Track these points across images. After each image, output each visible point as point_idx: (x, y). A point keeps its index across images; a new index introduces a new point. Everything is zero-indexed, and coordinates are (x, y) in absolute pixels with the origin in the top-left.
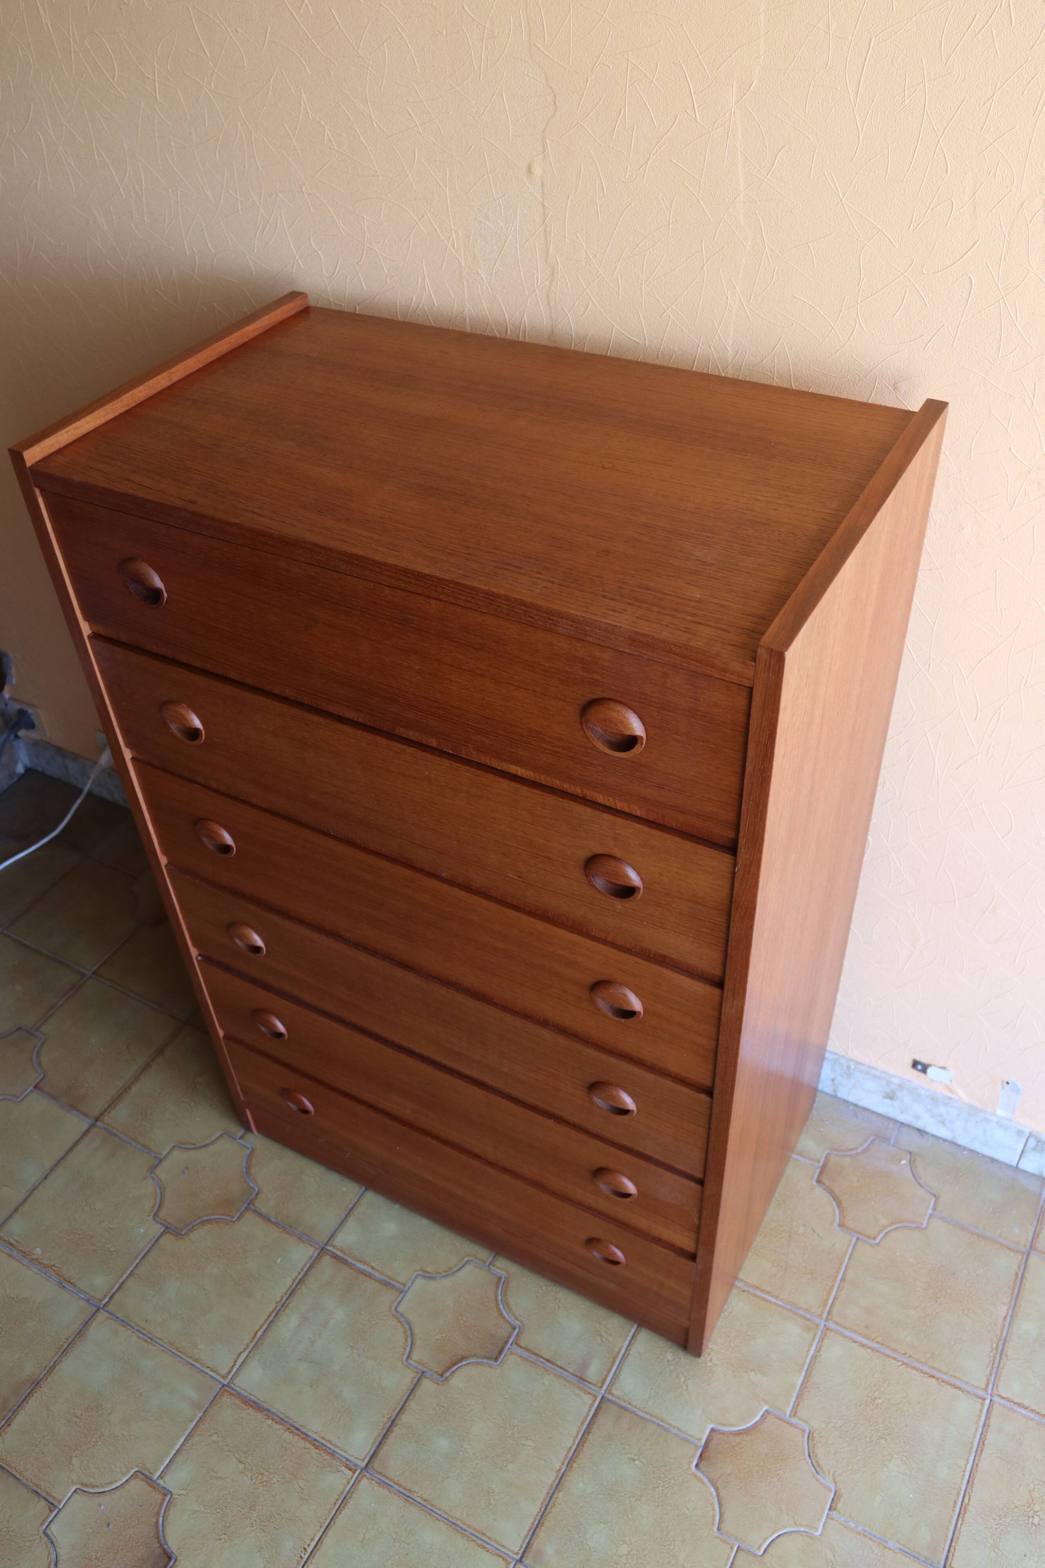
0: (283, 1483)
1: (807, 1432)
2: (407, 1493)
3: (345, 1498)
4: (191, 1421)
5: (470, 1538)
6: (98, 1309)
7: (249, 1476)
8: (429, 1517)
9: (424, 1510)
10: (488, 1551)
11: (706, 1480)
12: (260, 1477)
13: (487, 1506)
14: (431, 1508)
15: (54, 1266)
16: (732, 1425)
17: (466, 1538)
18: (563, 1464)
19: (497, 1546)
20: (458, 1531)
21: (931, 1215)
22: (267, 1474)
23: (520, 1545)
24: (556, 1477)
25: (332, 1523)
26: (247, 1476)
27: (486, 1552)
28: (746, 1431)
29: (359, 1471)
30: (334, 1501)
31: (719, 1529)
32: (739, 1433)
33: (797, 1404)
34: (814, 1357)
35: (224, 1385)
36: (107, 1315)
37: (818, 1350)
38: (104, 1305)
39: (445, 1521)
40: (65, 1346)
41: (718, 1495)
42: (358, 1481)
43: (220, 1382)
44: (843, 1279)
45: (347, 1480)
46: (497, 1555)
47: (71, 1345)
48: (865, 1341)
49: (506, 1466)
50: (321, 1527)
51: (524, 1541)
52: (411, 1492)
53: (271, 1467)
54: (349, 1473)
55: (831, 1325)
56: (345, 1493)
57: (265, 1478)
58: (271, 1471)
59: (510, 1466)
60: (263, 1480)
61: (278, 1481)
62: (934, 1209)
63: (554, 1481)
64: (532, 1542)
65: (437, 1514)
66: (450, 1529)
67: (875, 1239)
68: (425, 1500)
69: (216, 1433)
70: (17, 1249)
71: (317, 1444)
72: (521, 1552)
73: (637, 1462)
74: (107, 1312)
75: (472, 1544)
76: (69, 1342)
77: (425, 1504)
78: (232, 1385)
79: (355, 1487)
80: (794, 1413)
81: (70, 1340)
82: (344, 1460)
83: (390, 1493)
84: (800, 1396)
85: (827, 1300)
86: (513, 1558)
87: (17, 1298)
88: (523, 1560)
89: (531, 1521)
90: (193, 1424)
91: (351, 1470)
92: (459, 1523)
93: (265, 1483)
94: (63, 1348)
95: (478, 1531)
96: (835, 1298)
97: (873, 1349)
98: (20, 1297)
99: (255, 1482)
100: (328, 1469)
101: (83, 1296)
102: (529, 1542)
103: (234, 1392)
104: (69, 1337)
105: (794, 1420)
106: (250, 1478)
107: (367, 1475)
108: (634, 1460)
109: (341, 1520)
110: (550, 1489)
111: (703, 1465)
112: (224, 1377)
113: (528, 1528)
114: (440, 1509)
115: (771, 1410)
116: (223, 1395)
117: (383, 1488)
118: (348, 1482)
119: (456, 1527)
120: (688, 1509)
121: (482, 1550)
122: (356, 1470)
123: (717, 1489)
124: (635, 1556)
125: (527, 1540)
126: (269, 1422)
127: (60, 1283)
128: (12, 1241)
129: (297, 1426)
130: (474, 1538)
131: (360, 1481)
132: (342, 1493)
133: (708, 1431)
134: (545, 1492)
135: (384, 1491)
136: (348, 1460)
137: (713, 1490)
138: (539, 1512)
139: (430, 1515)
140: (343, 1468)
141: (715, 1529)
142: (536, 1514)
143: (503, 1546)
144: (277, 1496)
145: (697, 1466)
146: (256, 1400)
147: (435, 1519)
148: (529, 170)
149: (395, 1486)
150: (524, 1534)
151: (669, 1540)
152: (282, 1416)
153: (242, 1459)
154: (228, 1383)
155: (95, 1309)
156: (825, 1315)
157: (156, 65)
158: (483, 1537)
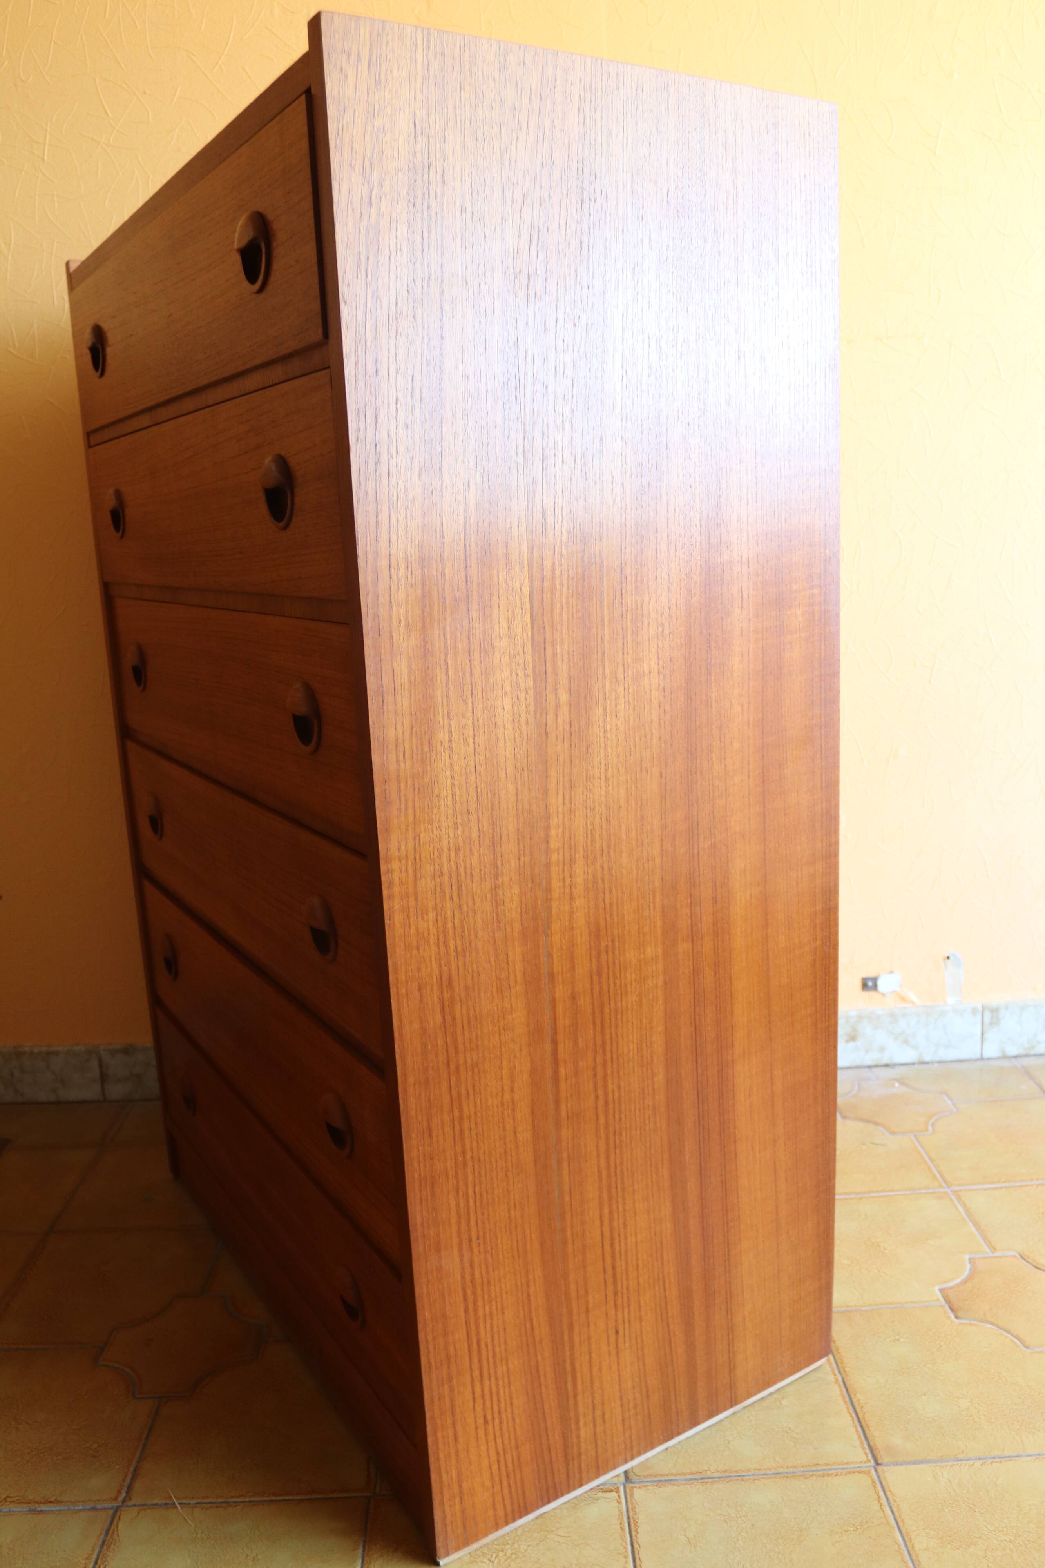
0: (538, 1544)
1: (1017, 1255)
3: (628, 1518)
5: (806, 1475)
6: (117, 1510)
7: (486, 1560)
8: (743, 1483)
9: (732, 1480)
10: (837, 1475)
11: (976, 1322)
12: (501, 1554)
13: (795, 1443)
14: (739, 1474)
15: (9, 1496)
16: (953, 1279)
17: (801, 1477)
18: (835, 1375)
19: (842, 1467)
20: (787, 1477)
21: (953, 1102)
22: (508, 1547)
23: (864, 1454)
24: (840, 1386)
25: (636, 1546)
27: (835, 1477)
28: (970, 1278)
29: (622, 1489)
30: (618, 1527)
31: (1027, 1348)
32: (965, 1282)
33: (989, 1243)
34: (967, 1212)
36: (136, 1509)
37: (964, 1206)
38: (124, 1501)
39: (764, 1476)
41: (999, 1327)
44: (932, 1160)
45: (615, 1502)
46: (849, 1473)
48: (994, 1186)
49: (781, 1404)
50: (626, 1557)
51: (863, 1448)
52: (701, 1473)
53: (508, 1538)
54: (614, 1495)
55: (956, 1188)
57: (509, 1552)
59: (784, 1402)
60: (508, 1555)
61: (529, 1546)
62: (951, 1100)
63: (841, 1390)
64: (872, 1444)
65: (749, 1476)
66: (778, 1480)
67: (927, 1130)
72: (870, 1456)
73: (902, 1340)
74: (134, 1506)
75: (814, 1478)
77: (727, 1474)
79: (632, 1503)
80: (994, 1249)
83: (679, 1486)
84: (985, 1237)
85: (934, 1176)
86: (867, 1466)
88: (880, 1462)
89: (853, 1430)
91: (611, 1491)
92: (781, 1470)
93: (513, 1556)
95: (809, 1466)
96: (940, 1173)
97: (1006, 1187)
99: (499, 1562)
100: (583, 1504)
101: (80, 1507)
102: (869, 1445)
105: (999, 1254)
106: (488, 1562)
108: (898, 1340)
109: (642, 1538)
110: (844, 1399)
111: (960, 1314)
112: (365, 1490)
113: (856, 1437)
114: (749, 1470)
115: (972, 1256)
116: (377, 1507)
117: (665, 1486)
118: (620, 1503)
119: (782, 1475)
120: (985, 1348)
121: (829, 1478)
122: (618, 1488)
123: (992, 1323)
124: (980, 1402)
125: (866, 1446)
127: (32, 1511)
130: (811, 1473)
131: (632, 1495)
132: (621, 1515)
133: (938, 1293)
134: (842, 1402)
135: (669, 1489)
137: (989, 1326)
138: (853, 1420)
139: (743, 1480)
140: (601, 1494)
141: (1023, 1349)
142: (851, 1422)
143: (847, 1463)
144: (541, 1560)
145: (957, 1317)
147: (751, 1481)
149: (677, 1478)
150: (857, 1443)
151: (995, 1376)
155: (110, 1512)
156: (944, 1185)
157: (48, 129)
158: (819, 1468)
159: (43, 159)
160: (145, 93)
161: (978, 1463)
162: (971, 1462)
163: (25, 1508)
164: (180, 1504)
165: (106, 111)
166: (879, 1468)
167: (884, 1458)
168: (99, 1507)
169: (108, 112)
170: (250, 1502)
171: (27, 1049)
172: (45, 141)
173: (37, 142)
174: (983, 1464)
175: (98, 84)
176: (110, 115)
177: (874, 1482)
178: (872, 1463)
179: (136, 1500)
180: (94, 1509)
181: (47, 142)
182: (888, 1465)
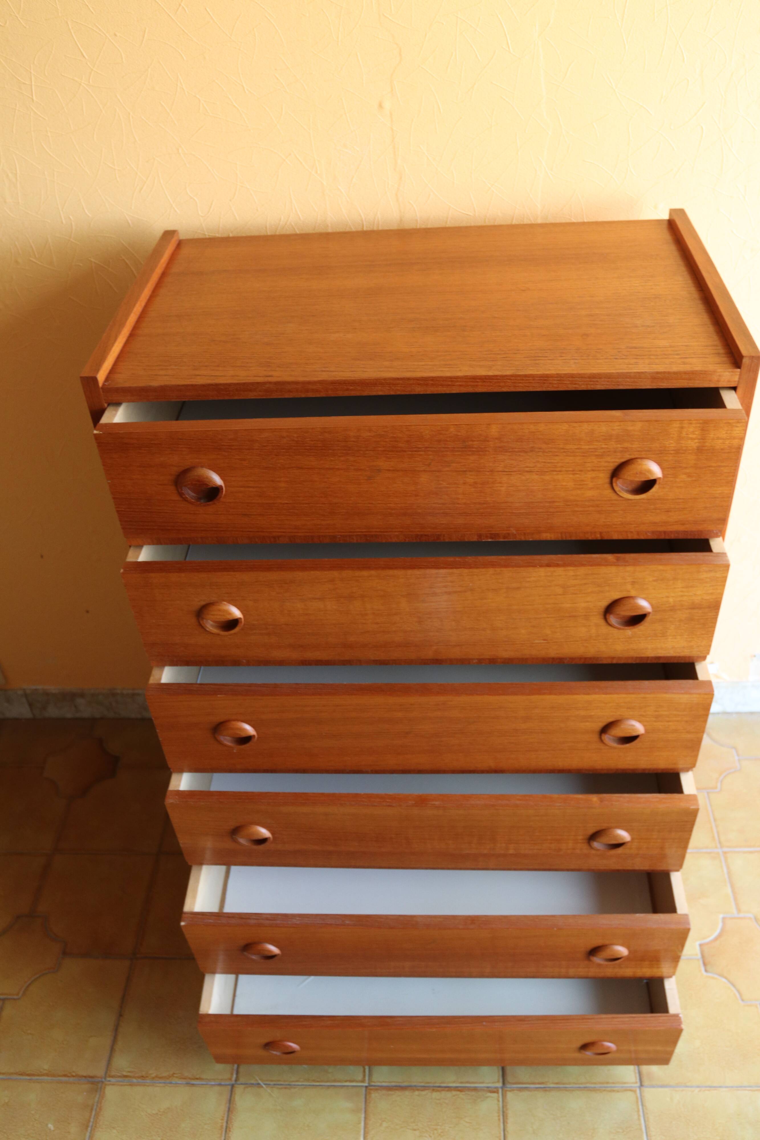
0: (455, 1127)
1: (754, 917)
2: (542, 1086)
3: (503, 1112)
4: (360, 1123)
6: (233, 1086)
8: (566, 1092)
9: (560, 1090)
11: (716, 976)
12: (435, 1132)
14: (564, 1086)
15: (174, 1074)
16: (709, 936)
17: (597, 1092)
19: (621, 1086)
20: (590, 1090)
21: (739, 760)
22: (439, 1127)
23: (634, 1078)
26: (426, 1137)
27: (617, 1093)
28: (720, 936)
29: (500, 1090)
30: (497, 1118)
31: (742, 1000)
32: (716, 939)
33: (737, 905)
34: (729, 873)
35: (366, 1087)
36: (243, 1086)
37: (728, 868)
38: (236, 1080)
39: (580, 1088)
40: (225, 1124)
41: (729, 981)
42: (504, 1096)
43: (362, 1086)
44: (715, 820)
45: (496, 1100)
46: (625, 1090)
47: (229, 1122)
48: (750, 850)
51: (635, 1074)
52: (544, 1083)
54: (495, 1095)
55: (725, 849)
56: (501, 1109)
57: (440, 1131)
58: (440, 1124)
61: (450, 1127)
62: (738, 755)
65: (571, 1087)
66: (585, 1092)
67: (716, 788)
68: (557, 1083)
69: (384, 1121)
70: (134, 1077)
71: (459, 1089)
72: (638, 1080)
74: (242, 1084)
75: (605, 1092)
76: (225, 1120)
77: (558, 1086)
78: (373, 1084)
80: (739, 910)
81: (226, 1118)
82: (486, 1089)
84: (735, 899)
85: (714, 838)
86: (636, 1087)
87: (159, 1111)
90: (362, 1124)
91: (494, 1092)
94: (224, 1127)
96: (718, 833)
98: (161, 1110)
101: (213, 1083)
103: (377, 1087)
104: (223, 1117)
105: (741, 915)
107: (508, 1089)
111: (708, 968)
112: (363, 1081)
115: (725, 915)
116: (370, 1093)
118: (499, 1101)
120: (718, 999)
123: (726, 978)
124: (706, 1043)
126: (417, 1093)
127: (188, 1084)
128: (125, 1074)
129: (437, 1085)
130: (604, 1089)
131: (506, 1096)
132: (499, 1110)
133: (698, 948)
135: (526, 1093)
136: (488, 1087)
137: (723, 979)
140: (489, 1094)
141: (740, 1001)
143: (625, 1084)
145: (706, 971)
146: (398, 1084)
147: (572, 1091)
148: (381, 106)
149: (530, 1086)
152: (423, 1084)
153: (415, 1127)
154: (369, 1083)
155: (230, 1087)
156: (718, 846)
157: (32, 72)
158: (609, 1085)
159: (33, 100)
160: (115, 35)
161: (697, 1090)
162: (693, 1089)
163: (184, 1082)
164: (265, 1084)
165: (82, 54)
166: (643, 1089)
167: (646, 1083)
168: (223, 1083)
169: (85, 54)
170: (302, 1085)
171: (119, 691)
172: (31, 82)
173: (24, 83)
174: (700, 1091)
175: (70, 27)
176: (86, 57)
177: (637, 1098)
178: (638, 1084)
179: (242, 1080)
180: (220, 1085)
181: (33, 83)
182: (647, 1087)
